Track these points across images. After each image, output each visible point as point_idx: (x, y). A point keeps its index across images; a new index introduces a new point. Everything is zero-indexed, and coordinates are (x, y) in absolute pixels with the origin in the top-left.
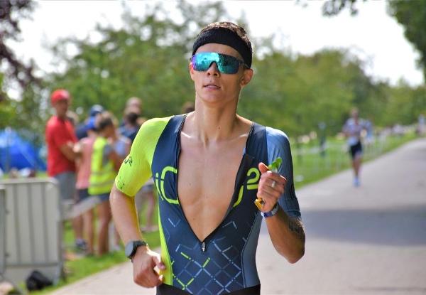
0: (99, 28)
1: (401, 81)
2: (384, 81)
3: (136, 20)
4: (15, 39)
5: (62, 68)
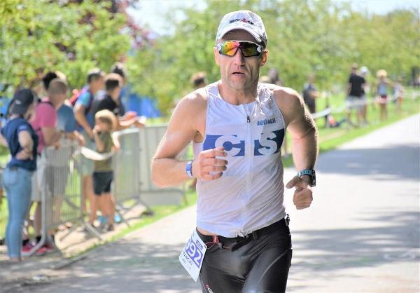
4: (134, 7)
5: (172, 32)
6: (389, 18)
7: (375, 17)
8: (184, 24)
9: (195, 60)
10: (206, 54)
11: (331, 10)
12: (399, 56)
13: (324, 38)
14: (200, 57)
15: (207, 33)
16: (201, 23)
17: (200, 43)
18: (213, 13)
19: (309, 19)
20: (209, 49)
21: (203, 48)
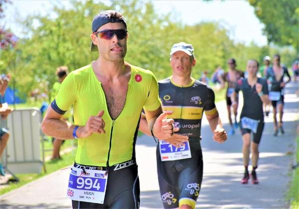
0: (56, 9)
1: (252, 43)
2: (242, 43)
3: (80, 4)
5: (30, 36)
6: (198, 28)
7: (187, 27)
8: (40, 29)
9: (49, 58)
10: (59, 53)
11: (155, 22)
12: (206, 57)
13: (150, 43)
14: (54, 55)
15: (59, 36)
16: (54, 29)
17: (53, 45)
18: (63, 22)
19: (138, 28)
20: (61, 49)
21: (56, 49)
